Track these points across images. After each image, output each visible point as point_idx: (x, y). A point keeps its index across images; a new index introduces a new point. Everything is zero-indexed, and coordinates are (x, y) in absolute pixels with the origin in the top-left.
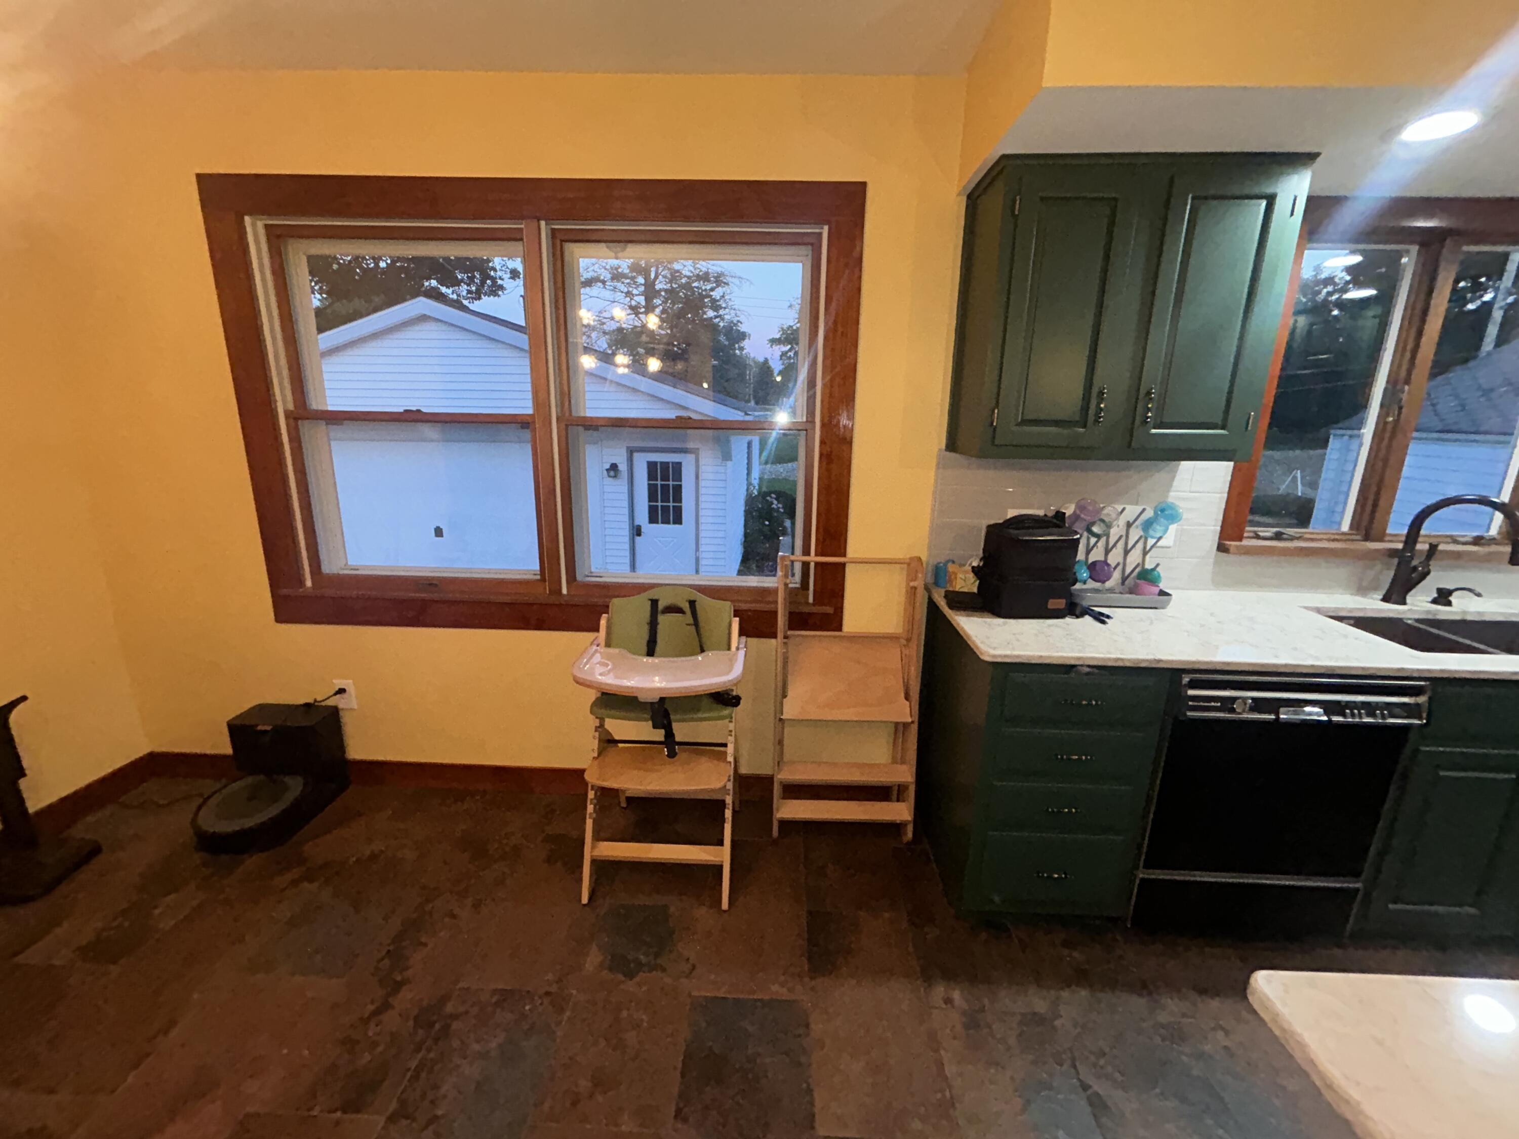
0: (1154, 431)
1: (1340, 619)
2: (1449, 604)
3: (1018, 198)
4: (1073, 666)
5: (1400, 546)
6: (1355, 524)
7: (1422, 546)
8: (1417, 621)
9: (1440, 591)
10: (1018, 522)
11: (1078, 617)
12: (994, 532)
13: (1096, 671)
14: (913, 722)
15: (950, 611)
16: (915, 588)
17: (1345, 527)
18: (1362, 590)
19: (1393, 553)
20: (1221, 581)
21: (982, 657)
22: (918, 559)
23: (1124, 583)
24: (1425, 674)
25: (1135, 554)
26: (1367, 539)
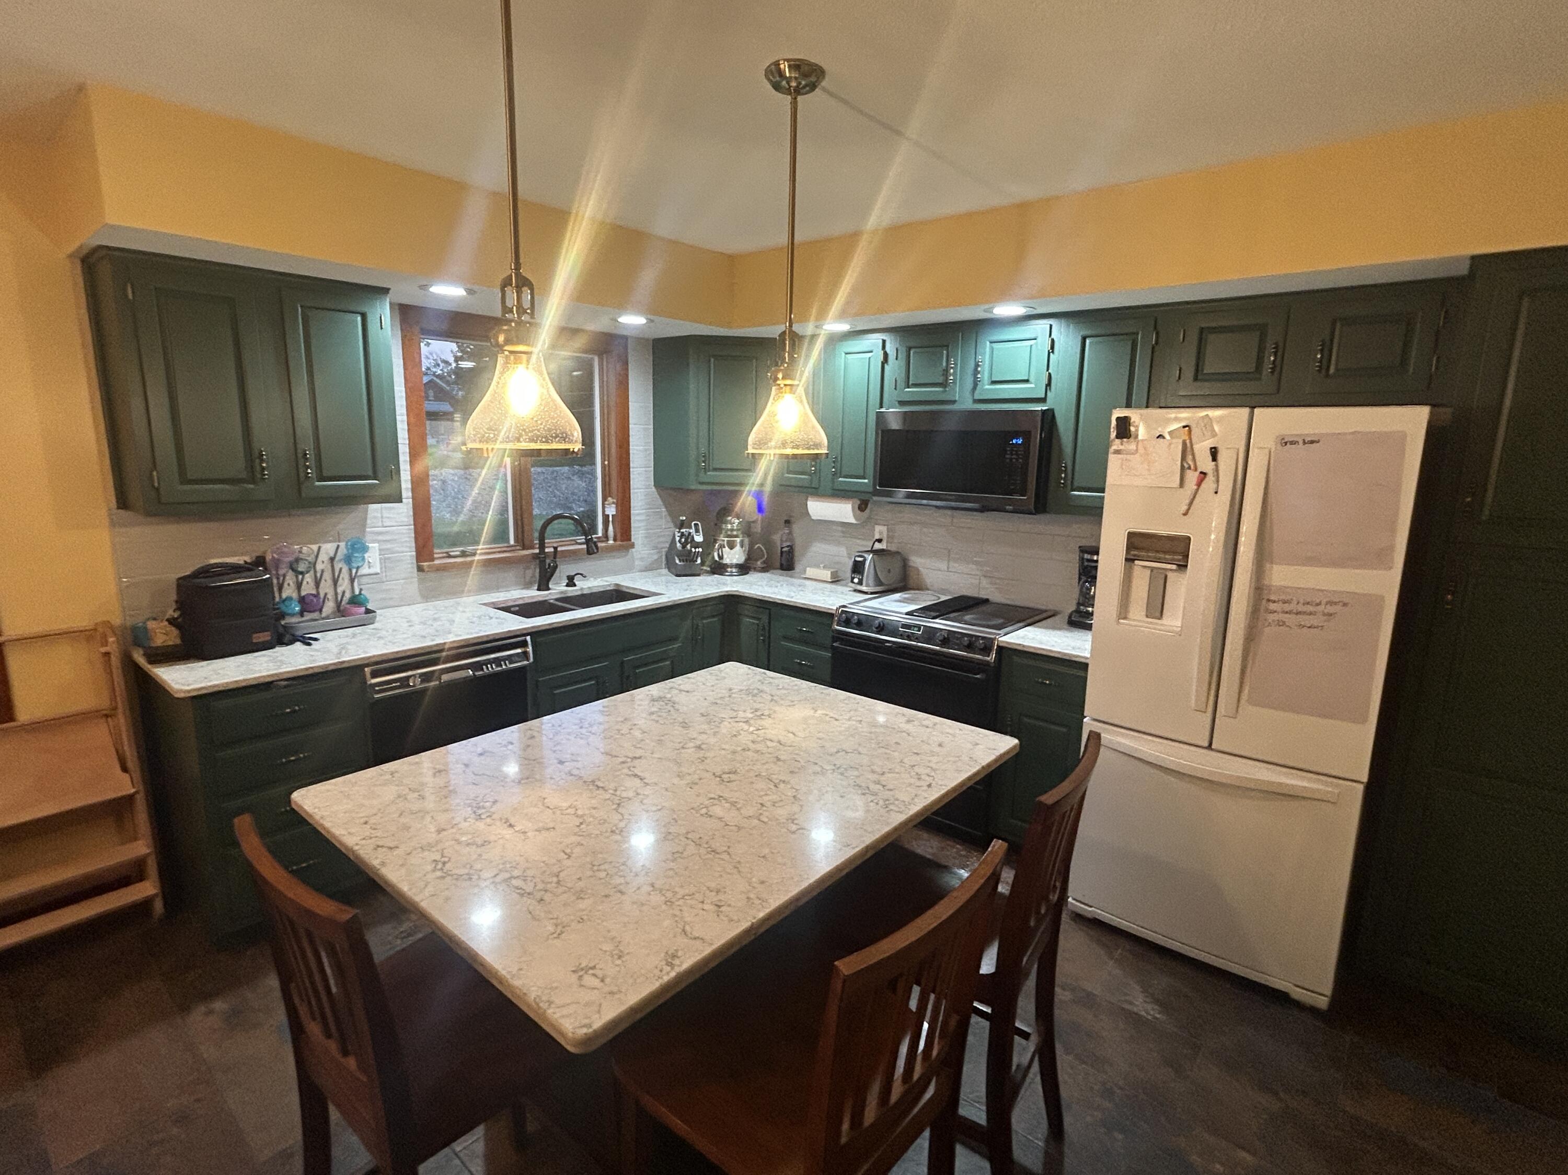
0: (317, 483)
1: (507, 609)
2: (575, 585)
3: (129, 287)
4: (272, 682)
6: (517, 539)
7: (549, 550)
8: (557, 600)
9: (567, 577)
10: (205, 572)
11: (287, 645)
12: (183, 583)
14: (137, 794)
15: (149, 666)
16: (107, 654)
17: (512, 542)
18: (527, 586)
19: (536, 556)
20: (428, 595)
21: (176, 696)
22: (107, 624)
23: (340, 611)
24: (525, 632)
25: (344, 585)
26: (524, 548)
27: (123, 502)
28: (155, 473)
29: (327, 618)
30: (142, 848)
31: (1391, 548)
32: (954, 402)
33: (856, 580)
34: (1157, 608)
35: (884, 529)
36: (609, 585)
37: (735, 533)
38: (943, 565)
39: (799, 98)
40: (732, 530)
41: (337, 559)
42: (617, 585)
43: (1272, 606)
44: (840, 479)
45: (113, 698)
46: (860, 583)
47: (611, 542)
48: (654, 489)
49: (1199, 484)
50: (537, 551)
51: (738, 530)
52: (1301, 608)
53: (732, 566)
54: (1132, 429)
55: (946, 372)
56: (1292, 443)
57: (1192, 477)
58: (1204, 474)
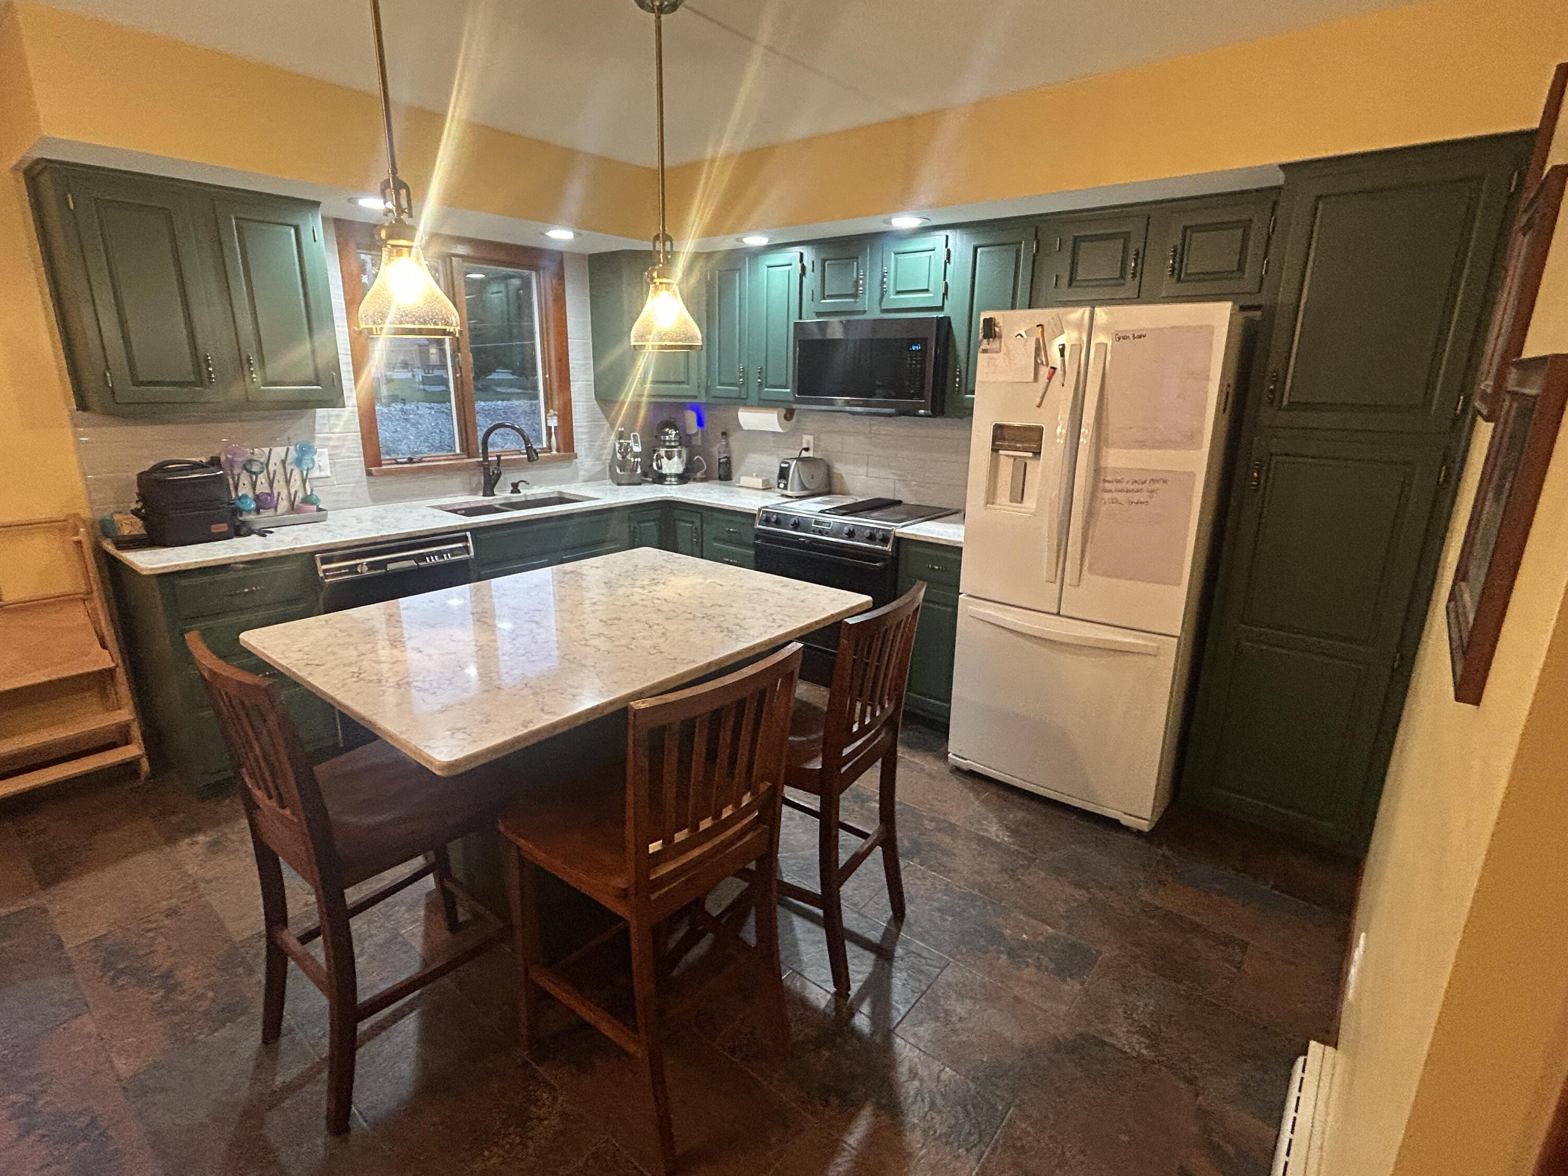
0: (263, 388)
1: (455, 511)
2: (519, 492)
3: (69, 196)
4: (229, 564)
6: (462, 449)
7: (492, 458)
8: (501, 505)
9: (513, 484)
10: (160, 467)
11: (244, 536)
12: (143, 478)
13: (249, 566)
14: (117, 666)
15: (119, 552)
16: (79, 543)
17: (458, 451)
18: (474, 492)
19: (480, 464)
20: (377, 499)
21: (144, 573)
22: (76, 515)
23: (293, 508)
24: (464, 528)
25: (296, 484)
26: (469, 458)
27: (82, 405)
28: (108, 374)
29: (283, 514)
30: (125, 714)
31: (1200, 431)
32: (865, 312)
33: (782, 486)
34: (1019, 495)
35: (811, 438)
36: (553, 493)
37: (673, 444)
38: (862, 470)
39: (663, 17)
40: (670, 441)
41: (288, 461)
42: (560, 492)
43: (1108, 486)
44: (766, 389)
45: (88, 583)
46: (785, 487)
47: (554, 452)
48: (595, 402)
49: (1050, 378)
50: (481, 459)
51: (675, 441)
52: (1130, 486)
53: (671, 475)
54: (997, 329)
55: (856, 283)
56: (1124, 338)
57: (1044, 371)
58: (1054, 369)
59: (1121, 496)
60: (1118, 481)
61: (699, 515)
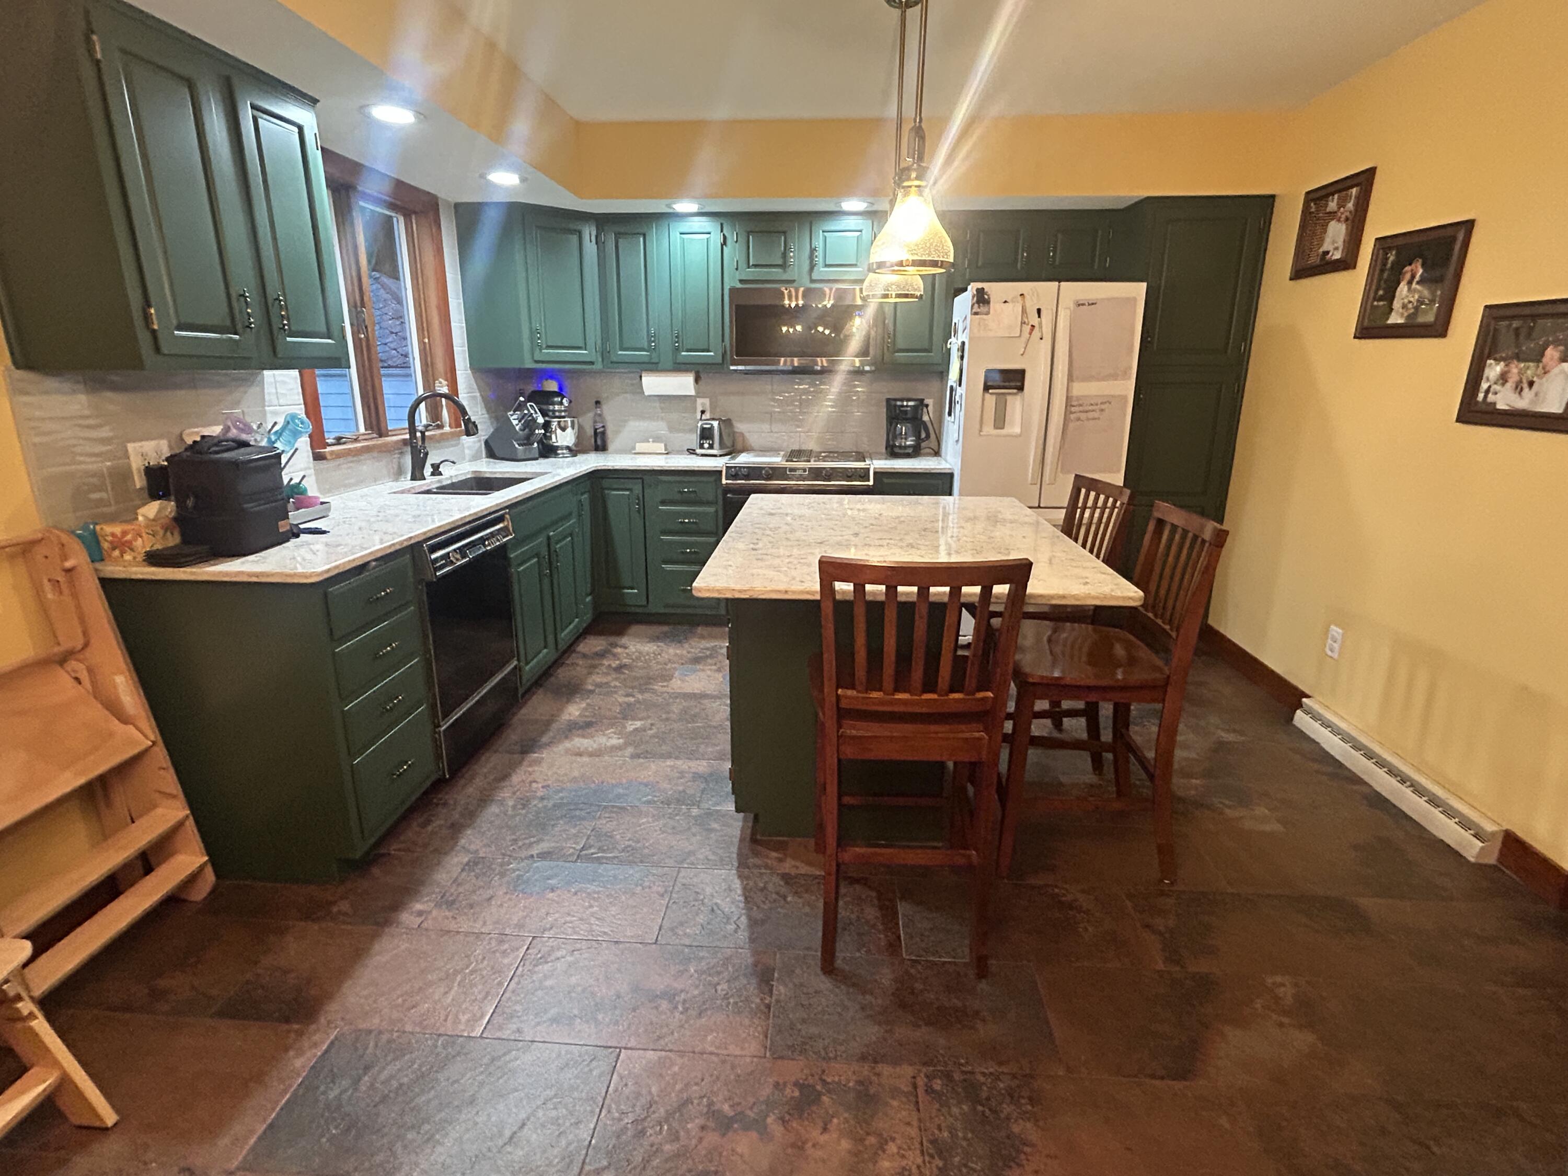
0: (288, 339)
2: (440, 474)
3: (94, 37)
4: (368, 562)
5: (407, 436)
6: (370, 427)
7: (419, 434)
8: (437, 488)
9: (433, 465)
14: (154, 743)
15: (178, 572)
17: (362, 429)
19: (405, 442)
20: (325, 489)
21: (309, 580)
24: (505, 505)
26: (380, 436)
28: (152, 311)
31: (1130, 368)
32: (792, 281)
33: (706, 446)
34: (1000, 422)
35: (707, 401)
37: (563, 414)
38: (766, 427)
39: (908, 11)
40: (560, 411)
42: (476, 472)
44: (683, 353)
46: (711, 447)
47: (447, 429)
48: (470, 371)
49: (1030, 334)
51: (565, 411)
52: (1088, 408)
53: (562, 448)
54: (986, 296)
55: (785, 255)
56: (1083, 305)
57: (1027, 328)
58: (1033, 326)
59: (1083, 416)
60: (1081, 405)
61: (640, 481)
